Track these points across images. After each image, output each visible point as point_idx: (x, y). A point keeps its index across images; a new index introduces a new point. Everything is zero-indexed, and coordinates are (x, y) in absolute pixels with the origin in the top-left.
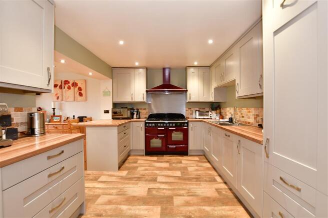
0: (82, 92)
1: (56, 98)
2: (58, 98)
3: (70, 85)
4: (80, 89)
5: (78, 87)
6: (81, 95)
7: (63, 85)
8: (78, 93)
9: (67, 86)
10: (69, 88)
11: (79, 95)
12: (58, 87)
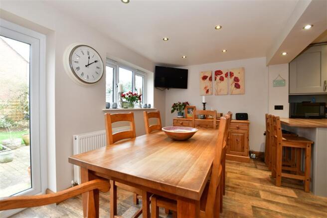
0: (240, 83)
1: (205, 91)
2: (207, 91)
3: (223, 75)
4: (236, 79)
5: (233, 77)
6: (237, 86)
7: (213, 76)
8: (234, 84)
9: (218, 77)
10: (222, 79)
11: (235, 86)
12: (208, 79)
